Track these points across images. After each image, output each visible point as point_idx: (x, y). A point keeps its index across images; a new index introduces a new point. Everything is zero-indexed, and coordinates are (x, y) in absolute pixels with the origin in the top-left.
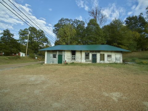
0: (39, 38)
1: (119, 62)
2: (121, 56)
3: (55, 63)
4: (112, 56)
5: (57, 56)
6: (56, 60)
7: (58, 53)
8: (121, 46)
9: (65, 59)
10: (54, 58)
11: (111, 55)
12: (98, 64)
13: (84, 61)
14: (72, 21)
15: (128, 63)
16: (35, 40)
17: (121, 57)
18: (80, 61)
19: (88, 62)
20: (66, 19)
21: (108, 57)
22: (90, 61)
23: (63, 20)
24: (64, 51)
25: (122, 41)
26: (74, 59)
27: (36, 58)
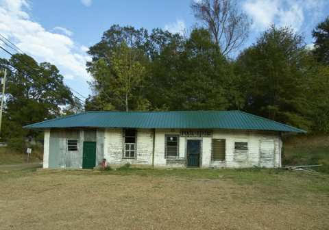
0: (46, 88)
1: (269, 165)
2: (277, 147)
3: (74, 167)
4: (249, 146)
5: (80, 146)
6: (77, 157)
7: (82, 138)
8: (288, 114)
9: (103, 155)
10: (71, 152)
11: (246, 144)
12: (207, 170)
13: (160, 161)
14: (146, 36)
15: (293, 168)
16: (32, 94)
17: (277, 150)
18: (150, 162)
19: (175, 166)
20: (126, 29)
21: (236, 148)
22: (179, 161)
23: (119, 33)
24: (102, 130)
25: (291, 99)
26: (133, 154)
27: (29, 151)
